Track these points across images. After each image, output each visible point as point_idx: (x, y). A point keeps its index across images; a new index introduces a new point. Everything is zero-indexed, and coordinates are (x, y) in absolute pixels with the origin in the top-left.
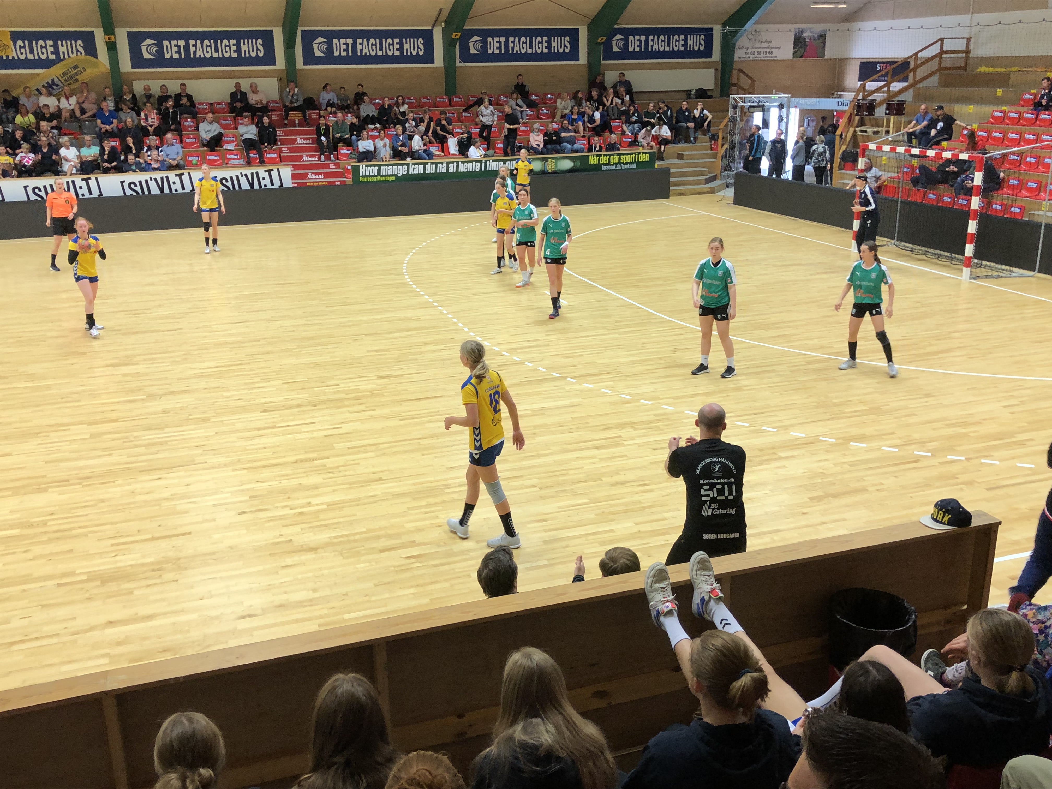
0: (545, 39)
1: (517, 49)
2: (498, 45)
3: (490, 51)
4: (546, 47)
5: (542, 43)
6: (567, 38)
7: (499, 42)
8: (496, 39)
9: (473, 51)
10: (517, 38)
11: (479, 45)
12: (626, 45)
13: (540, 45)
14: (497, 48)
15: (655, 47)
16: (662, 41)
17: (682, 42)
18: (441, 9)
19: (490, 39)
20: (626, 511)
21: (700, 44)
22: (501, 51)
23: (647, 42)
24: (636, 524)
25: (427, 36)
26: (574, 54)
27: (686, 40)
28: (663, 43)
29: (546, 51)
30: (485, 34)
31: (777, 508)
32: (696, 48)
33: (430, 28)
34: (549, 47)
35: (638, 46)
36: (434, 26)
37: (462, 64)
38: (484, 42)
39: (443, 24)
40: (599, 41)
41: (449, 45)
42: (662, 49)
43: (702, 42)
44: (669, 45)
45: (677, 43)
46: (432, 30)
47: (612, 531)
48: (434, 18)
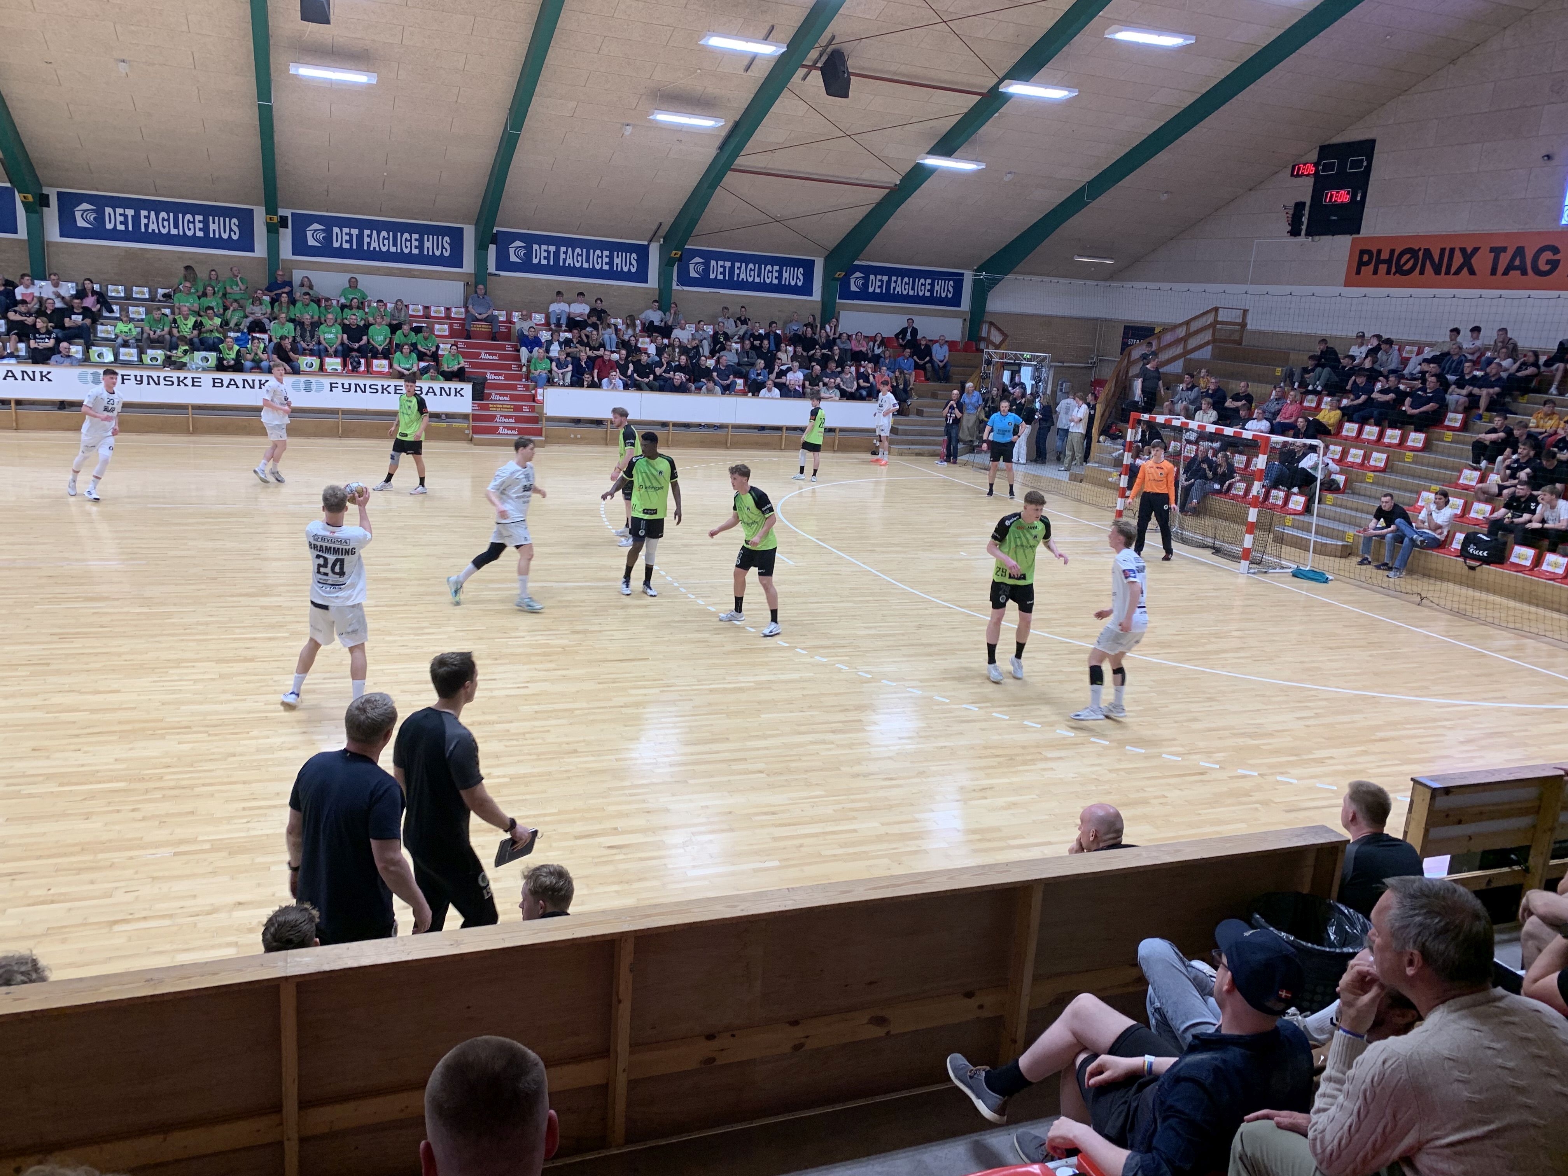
0: (776, 268)
1: (743, 276)
2: (721, 270)
3: (712, 276)
4: (776, 278)
5: (772, 272)
6: (801, 270)
7: (724, 267)
8: (721, 263)
9: (693, 274)
10: (744, 264)
11: (701, 268)
12: (866, 285)
13: (770, 274)
14: (721, 273)
15: (898, 289)
16: (906, 283)
17: (928, 287)
18: (661, 224)
19: (713, 263)
20: (871, 809)
21: (948, 290)
22: (724, 277)
23: (889, 282)
24: (883, 824)
25: (642, 252)
26: (807, 289)
27: (932, 285)
28: (907, 286)
29: (775, 282)
30: (708, 256)
31: (1047, 817)
32: (943, 295)
33: (646, 243)
34: (779, 278)
35: (879, 287)
36: (651, 241)
37: (679, 288)
38: (707, 265)
39: (662, 240)
40: (837, 276)
41: (666, 264)
42: (905, 293)
43: (951, 289)
44: (913, 289)
45: (923, 287)
46: (649, 245)
47: (855, 831)
48: (652, 233)
